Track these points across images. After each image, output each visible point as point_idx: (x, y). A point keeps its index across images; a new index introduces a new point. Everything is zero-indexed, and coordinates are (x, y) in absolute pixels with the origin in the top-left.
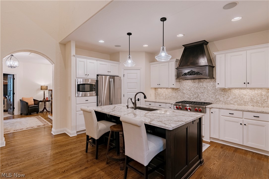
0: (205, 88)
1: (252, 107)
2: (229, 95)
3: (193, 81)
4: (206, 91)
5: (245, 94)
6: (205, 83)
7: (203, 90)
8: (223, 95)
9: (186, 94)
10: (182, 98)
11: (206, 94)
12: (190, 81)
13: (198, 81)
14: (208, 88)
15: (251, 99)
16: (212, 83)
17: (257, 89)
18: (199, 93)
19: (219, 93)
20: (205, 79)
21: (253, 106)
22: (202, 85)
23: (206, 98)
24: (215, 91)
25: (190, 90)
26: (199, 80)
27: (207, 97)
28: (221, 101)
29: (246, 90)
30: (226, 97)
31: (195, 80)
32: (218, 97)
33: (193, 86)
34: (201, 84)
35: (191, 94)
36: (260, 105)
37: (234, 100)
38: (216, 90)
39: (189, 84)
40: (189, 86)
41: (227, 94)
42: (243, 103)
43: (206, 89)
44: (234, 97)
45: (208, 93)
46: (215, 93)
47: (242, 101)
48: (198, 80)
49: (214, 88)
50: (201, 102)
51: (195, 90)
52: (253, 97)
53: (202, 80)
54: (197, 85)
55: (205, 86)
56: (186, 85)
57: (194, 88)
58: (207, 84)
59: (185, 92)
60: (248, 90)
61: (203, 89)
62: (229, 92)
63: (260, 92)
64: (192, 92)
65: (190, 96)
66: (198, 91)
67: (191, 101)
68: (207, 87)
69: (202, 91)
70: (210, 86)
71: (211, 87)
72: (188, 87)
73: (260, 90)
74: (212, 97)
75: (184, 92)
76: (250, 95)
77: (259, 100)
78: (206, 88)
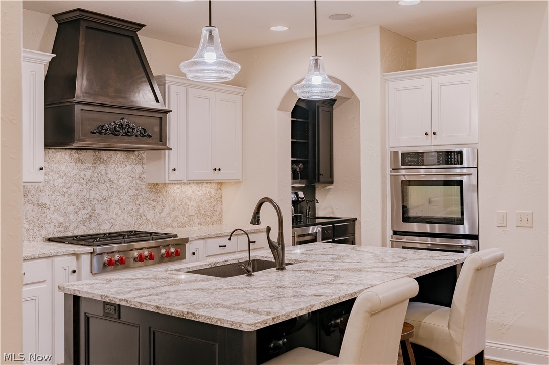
0: (112, 182)
1: (199, 227)
2: (165, 200)
3: (76, 155)
4: (116, 194)
5: (189, 196)
6: (113, 166)
7: (108, 190)
8: (152, 203)
9: (52, 208)
10: (36, 228)
11: (114, 205)
12: (67, 157)
13: (92, 158)
14: (121, 182)
15: (198, 208)
16: (129, 167)
17: (205, 185)
18: (95, 201)
19: (146, 196)
20: (111, 153)
21: (201, 224)
22: (103, 172)
23: (115, 216)
24: (137, 192)
25: (65, 190)
26: (97, 153)
27: (117, 214)
28: (149, 220)
29: (191, 185)
30: (159, 207)
31: (84, 153)
32: (144, 212)
33: (78, 176)
34: (102, 167)
35: (71, 208)
36: (209, 219)
37: (173, 215)
38: (139, 188)
39: (63, 167)
40: (61, 177)
41: (161, 199)
42: (187, 220)
43: (115, 186)
44: (172, 206)
45: (119, 198)
46: (137, 200)
47: (186, 215)
48: (91, 153)
49: (134, 182)
50: (102, 232)
51: (85, 193)
52: (200, 204)
53: (104, 155)
54: (89, 173)
55: (114, 177)
56: (52, 171)
57: (80, 183)
58: (117, 170)
59: (48, 203)
60: (194, 187)
61: (108, 186)
62: (164, 194)
63: (209, 189)
64: (73, 198)
65: (66, 214)
66: (93, 193)
67: (70, 234)
68: (118, 180)
69: (105, 194)
70: (125, 176)
71: (128, 181)
72: (60, 180)
73: (208, 185)
74: (129, 212)
75: (44, 200)
76: (196, 198)
77: (207, 208)
78: (116, 182)
